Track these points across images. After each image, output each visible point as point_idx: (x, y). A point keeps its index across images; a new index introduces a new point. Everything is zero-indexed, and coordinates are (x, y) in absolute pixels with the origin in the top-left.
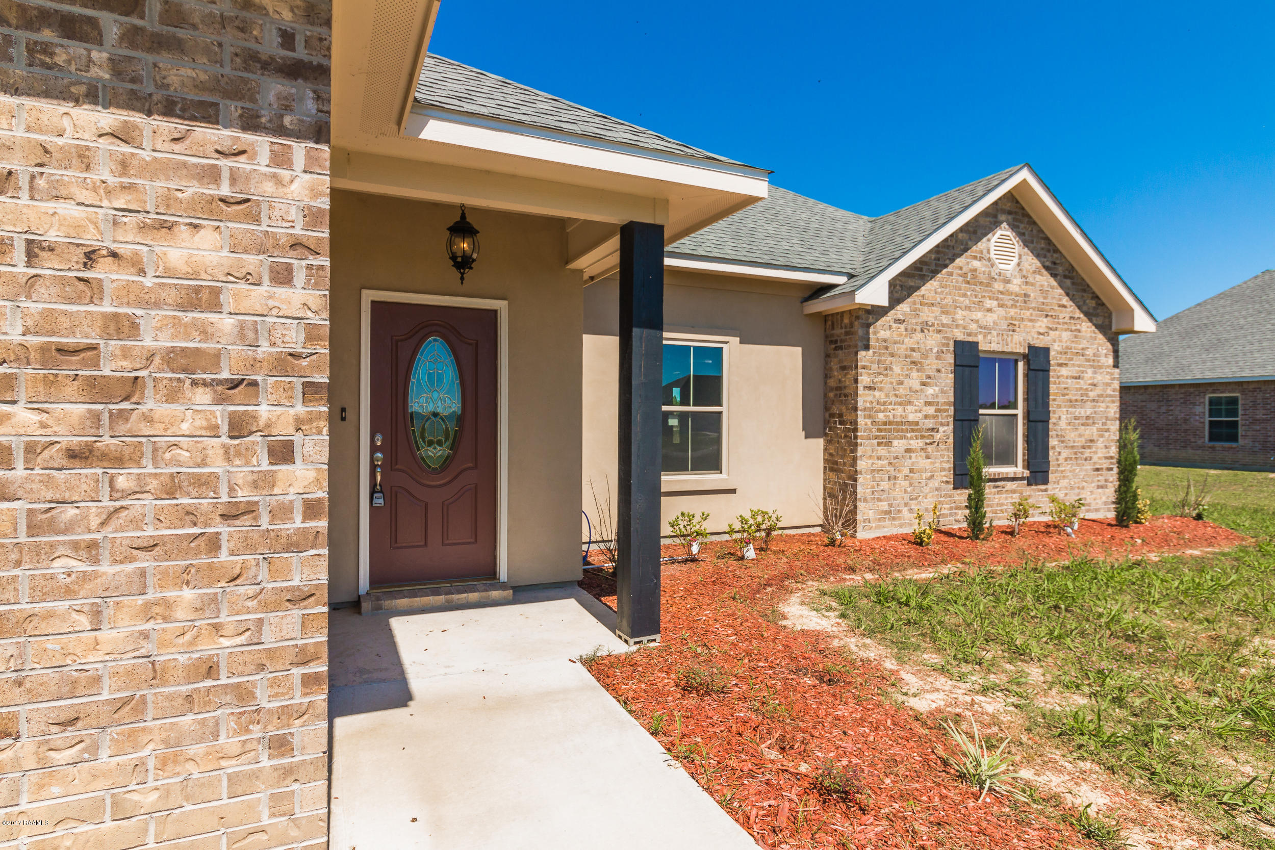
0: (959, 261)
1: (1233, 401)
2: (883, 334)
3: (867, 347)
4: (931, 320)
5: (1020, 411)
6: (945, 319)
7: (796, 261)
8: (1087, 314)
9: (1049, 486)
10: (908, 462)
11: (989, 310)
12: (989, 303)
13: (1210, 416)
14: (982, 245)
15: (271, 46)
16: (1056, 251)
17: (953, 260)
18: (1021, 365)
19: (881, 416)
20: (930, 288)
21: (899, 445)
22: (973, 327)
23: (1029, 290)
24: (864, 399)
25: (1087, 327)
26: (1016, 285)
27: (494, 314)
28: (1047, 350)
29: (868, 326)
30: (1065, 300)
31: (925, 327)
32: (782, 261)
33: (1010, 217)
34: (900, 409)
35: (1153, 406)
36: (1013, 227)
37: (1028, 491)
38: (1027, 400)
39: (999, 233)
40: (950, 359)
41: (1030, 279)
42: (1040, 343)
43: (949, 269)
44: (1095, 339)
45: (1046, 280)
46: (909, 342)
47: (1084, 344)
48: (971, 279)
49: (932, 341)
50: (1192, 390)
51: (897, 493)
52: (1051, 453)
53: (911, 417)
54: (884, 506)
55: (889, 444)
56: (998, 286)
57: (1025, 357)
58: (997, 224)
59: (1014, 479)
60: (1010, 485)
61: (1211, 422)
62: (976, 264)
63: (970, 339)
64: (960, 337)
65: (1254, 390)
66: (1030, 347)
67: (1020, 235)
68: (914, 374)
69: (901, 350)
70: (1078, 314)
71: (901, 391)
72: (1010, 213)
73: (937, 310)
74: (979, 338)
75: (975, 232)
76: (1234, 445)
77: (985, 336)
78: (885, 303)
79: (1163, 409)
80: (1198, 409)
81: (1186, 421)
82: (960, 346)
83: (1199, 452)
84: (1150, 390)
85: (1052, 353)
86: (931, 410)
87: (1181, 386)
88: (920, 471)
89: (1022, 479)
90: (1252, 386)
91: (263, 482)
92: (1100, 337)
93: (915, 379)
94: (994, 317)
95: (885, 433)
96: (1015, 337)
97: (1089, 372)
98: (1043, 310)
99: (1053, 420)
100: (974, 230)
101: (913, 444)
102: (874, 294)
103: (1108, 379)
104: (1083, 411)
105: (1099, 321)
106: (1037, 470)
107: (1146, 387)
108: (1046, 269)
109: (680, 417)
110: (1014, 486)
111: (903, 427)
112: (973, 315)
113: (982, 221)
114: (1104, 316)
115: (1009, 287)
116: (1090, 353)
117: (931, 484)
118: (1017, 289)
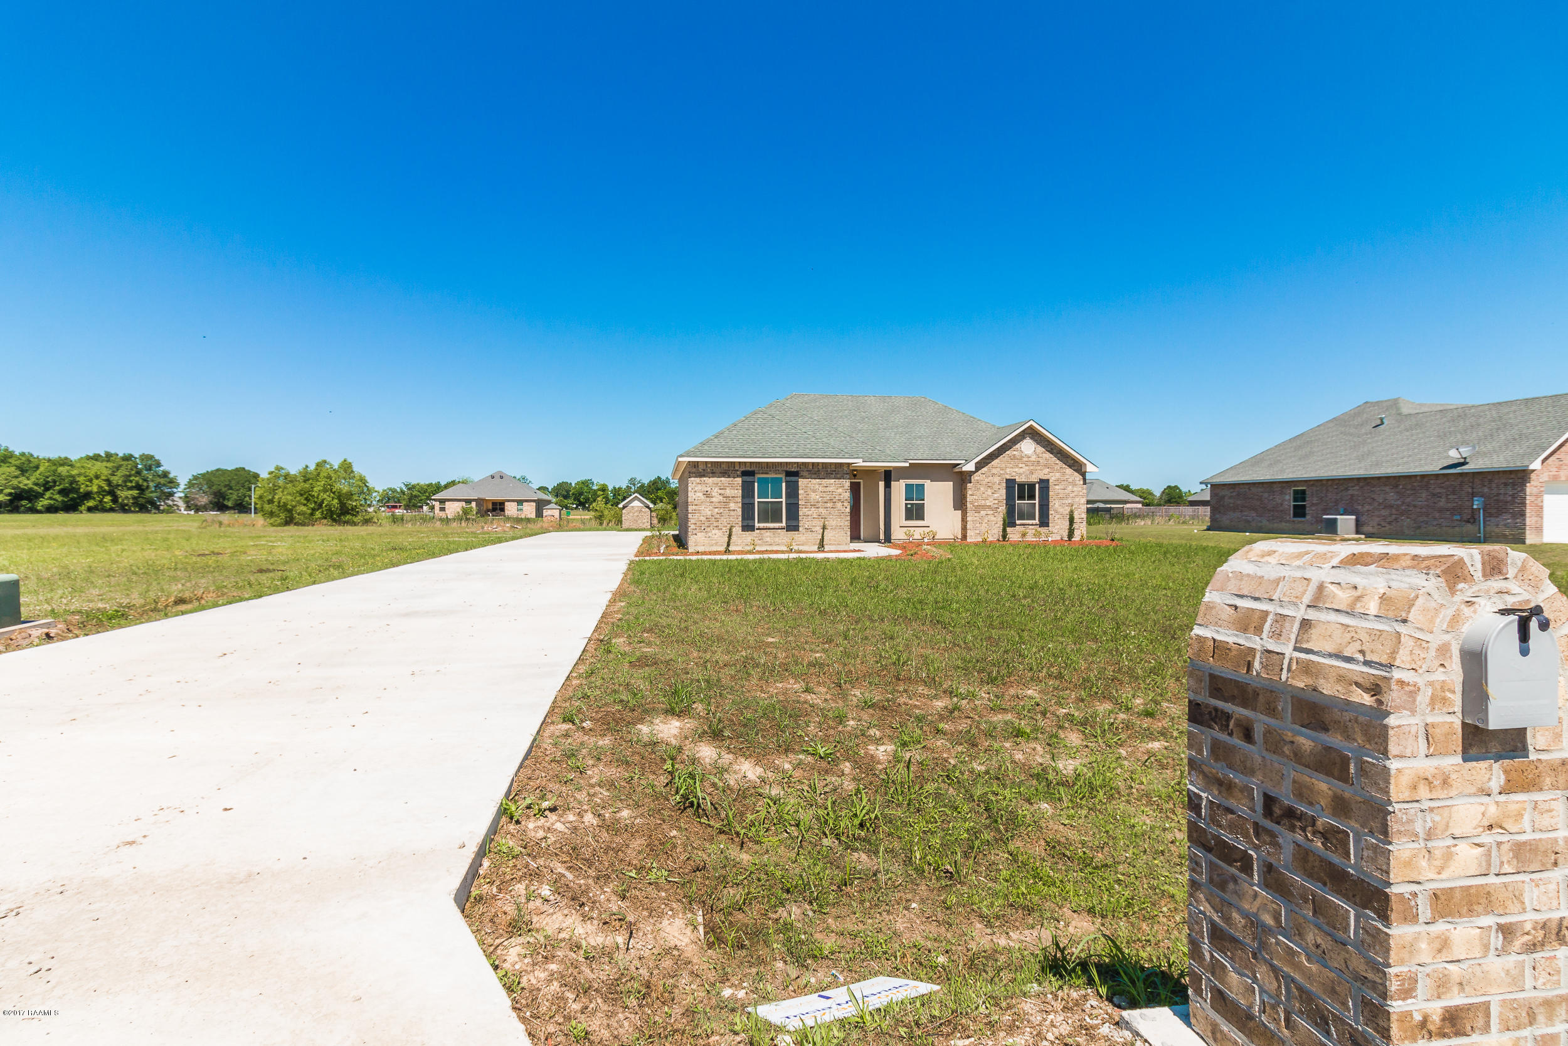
0: (1007, 452)
1: (1303, 492)
2: (976, 478)
3: (971, 483)
4: (996, 472)
5: (1037, 501)
6: (1002, 472)
7: (948, 457)
8: (1067, 466)
9: (1050, 528)
10: (986, 518)
11: (1021, 468)
12: (1020, 465)
13: (1294, 502)
14: (1018, 446)
15: (845, 472)
16: (1053, 444)
17: (1004, 453)
18: (1037, 485)
19: (976, 504)
20: (995, 462)
21: (983, 513)
22: (1014, 474)
23: (1040, 459)
24: (969, 498)
25: (1069, 471)
26: (1033, 458)
27: (860, 483)
28: (1048, 481)
29: (971, 476)
30: (1058, 462)
31: (993, 475)
32: (943, 457)
33: (1029, 436)
34: (983, 501)
35: (1266, 495)
36: (1031, 438)
37: (1039, 529)
38: (1039, 498)
39: (1025, 441)
40: (1004, 485)
41: (1040, 456)
42: (1045, 477)
43: (1003, 455)
44: (1073, 475)
45: (1048, 455)
46: (986, 480)
47: (1068, 477)
48: (1014, 457)
49: (997, 479)
50: (1284, 485)
51: (982, 528)
52: (1050, 516)
53: (989, 504)
54: (978, 532)
55: (980, 512)
56: (1025, 459)
57: (1038, 483)
58: (1024, 438)
59: (1032, 525)
60: (1030, 527)
61: (1294, 505)
62: (1015, 453)
63: (1013, 478)
64: (1008, 477)
65: (1313, 485)
66: (1040, 479)
67: (1035, 441)
68: (989, 490)
69: (984, 483)
70: (1064, 466)
71: (984, 496)
72: (1029, 434)
73: (999, 469)
74: (1017, 478)
76: (1303, 519)
77: (1021, 477)
78: (974, 469)
79: (1271, 498)
80: (1287, 497)
81: (1282, 504)
82: (1008, 481)
83: (1287, 524)
84: (1265, 485)
85: (1051, 481)
86: (996, 502)
87: (1280, 482)
88: (992, 521)
89: (1036, 525)
90: (1312, 483)
91: (844, 510)
92: (1076, 474)
93: (989, 492)
94: (1024, 470)
95: (978, 509)
96: (1033, 476)
97: (1070, 487)
98: (1047, 467)
99: (1051, 504)
100: (1014, 441)
101: (989, 512)
102: (971, 467)
103: (1080, 489)
104: (1067, 502)
105: (1076, 468)
106: (1044, 522)
107: (1263, 483)
108: (1048, 451)
109: (912, 504)
110: (1033, 527)
111: (984, 507)
112: (1014, 470)
113: (1017, 438)
114: (1077, 466)
115: (1030, 459)
116: (1070, 480)
117: (995, 525)
118: (1034, 460)
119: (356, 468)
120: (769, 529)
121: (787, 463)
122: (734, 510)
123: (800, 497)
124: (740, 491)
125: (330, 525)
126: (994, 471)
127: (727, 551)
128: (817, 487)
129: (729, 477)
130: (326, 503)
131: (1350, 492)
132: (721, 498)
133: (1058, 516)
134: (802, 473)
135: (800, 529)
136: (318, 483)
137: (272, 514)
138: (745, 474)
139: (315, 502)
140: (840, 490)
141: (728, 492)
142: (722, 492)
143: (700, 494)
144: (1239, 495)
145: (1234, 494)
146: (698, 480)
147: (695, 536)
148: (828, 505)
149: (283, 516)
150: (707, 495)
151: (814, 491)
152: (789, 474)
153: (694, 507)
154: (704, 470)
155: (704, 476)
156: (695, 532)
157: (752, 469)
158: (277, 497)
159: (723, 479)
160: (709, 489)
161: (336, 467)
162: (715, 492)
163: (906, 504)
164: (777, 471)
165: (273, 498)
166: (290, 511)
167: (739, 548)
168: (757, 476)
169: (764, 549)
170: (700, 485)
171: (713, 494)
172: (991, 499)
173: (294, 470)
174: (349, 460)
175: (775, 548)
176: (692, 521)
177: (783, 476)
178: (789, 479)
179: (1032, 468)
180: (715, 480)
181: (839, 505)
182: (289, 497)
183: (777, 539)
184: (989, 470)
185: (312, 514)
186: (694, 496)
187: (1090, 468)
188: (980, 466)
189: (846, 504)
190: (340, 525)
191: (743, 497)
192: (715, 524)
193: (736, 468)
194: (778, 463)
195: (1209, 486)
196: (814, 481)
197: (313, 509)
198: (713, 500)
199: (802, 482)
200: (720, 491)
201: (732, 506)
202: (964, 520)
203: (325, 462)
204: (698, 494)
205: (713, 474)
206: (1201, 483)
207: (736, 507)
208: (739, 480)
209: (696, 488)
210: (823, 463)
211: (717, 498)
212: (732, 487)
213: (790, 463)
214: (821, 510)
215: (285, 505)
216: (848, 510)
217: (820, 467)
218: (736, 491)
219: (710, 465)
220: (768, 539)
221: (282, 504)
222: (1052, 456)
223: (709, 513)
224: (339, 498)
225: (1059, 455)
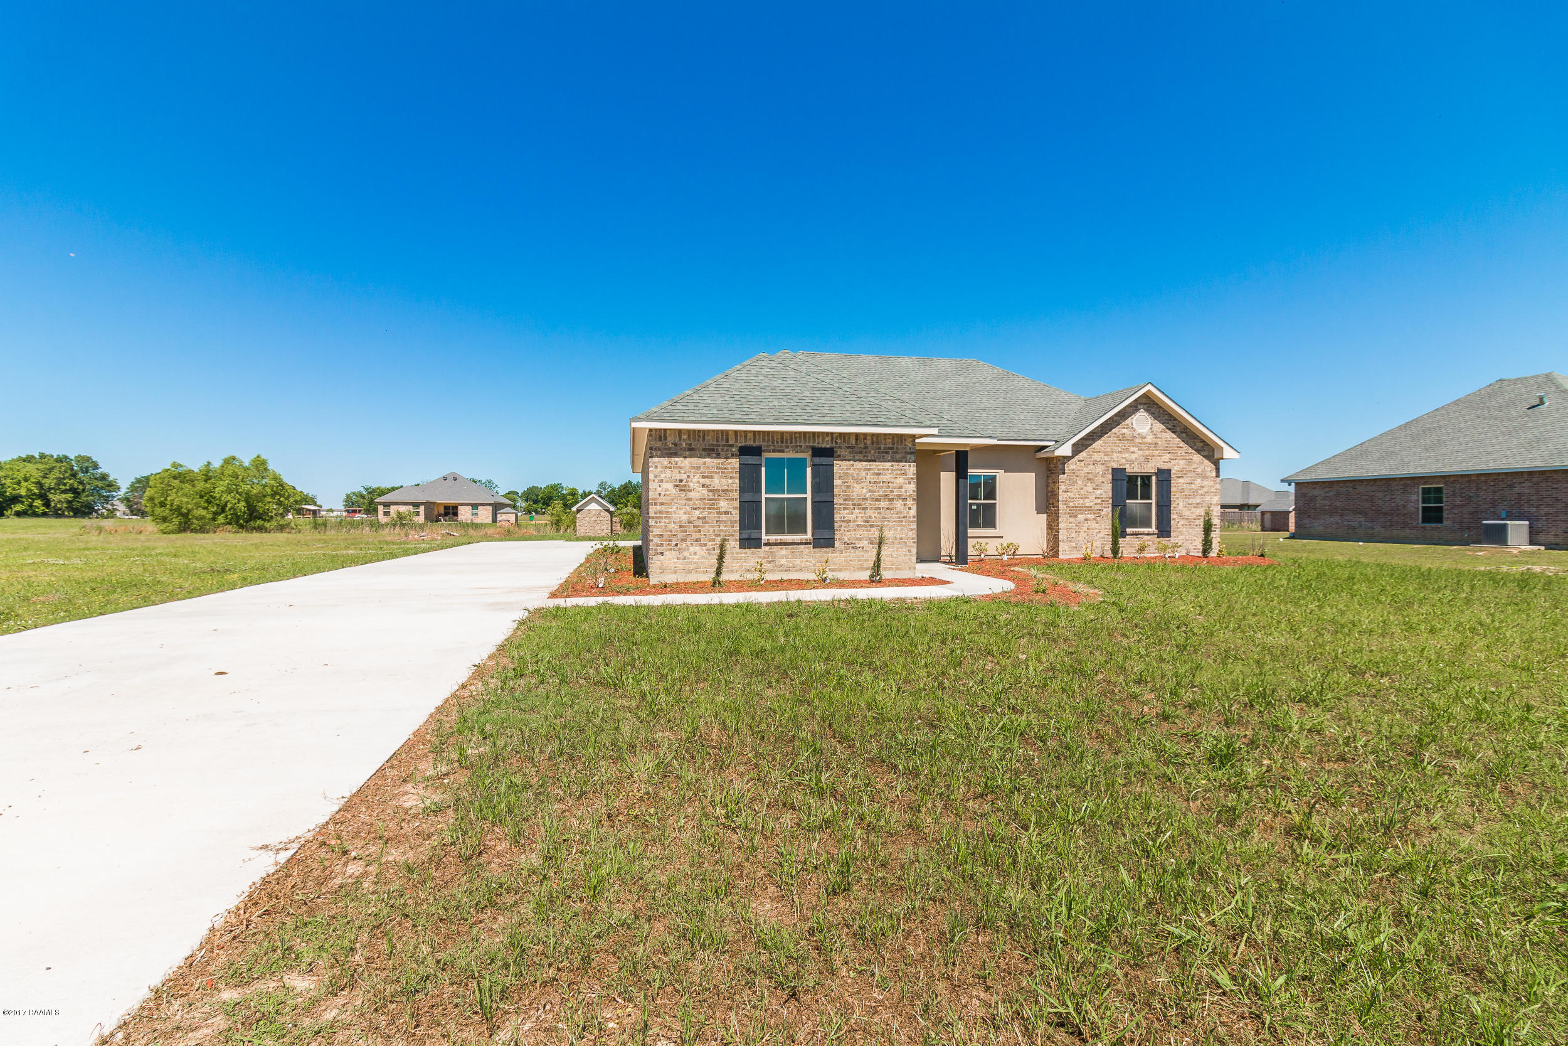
0: (1114, 430)
1: (1439, 490)
2: (1072, 467)
3: (1064, 473)
4: (1098, 459)
5: (1153, 501)
6: (1106, 458)
7: (1030, 436)
8: (1196, 450)
9: (1172, 539)
10: (1086, 525)
11: (1133, 452)
12: (1132, 449)
13: (1423, 503)
14: (1128, 421)
15: (908, 450)
16: (1175, 419)
17: (1110, 430)
18: (1154, 479)
19: (1071, 504)
20: (1098, 444)
21: (1081, 517)
22: (1123, 461)
23: (1158, 441)
24: (1062, 497)
25: (1197, 457)
26: (1150, 439)
28: (1169, 471)
29: (1063, 464)
30: (1182, 444)
31: (1095, 463)
32: (1023, 437)
33: (1145, 406)
34: (1081, 501)
35: (1380, 495)
36: (1147, 411)
37: (1160, 541)
38: (1157, 495)
39: (1138, 414)
40: (1110, 477)
41: (1159, 435)
42: (1165, 467)
43: (1109, 434)
44: (1203, 463)
45: (1169, 435)
46: (1086, 470)
47: (1195, 466)
48: (1122, 438)
49: (1099, 469)
50: (1409, 482)
51: (1081, 539)
52: (1172, 522)
53: (1088, 504)
54: (1074, 544)
55: (1076, 516)
56: (1138, 440)
57: (1156, 474)
58: (1137, 410)
59: (1148, 534)
60: (1145, 537)
61: (1423, 507)
62: (1125, 431)
63: (1122, 467)
64: (1115, 466)
65: (1453, 482)
66: (1158, 469)
67: (1152, 414)
68: (1089, 484)
69: (1082, 474)
70: (1191, 450)
71: (1082, 492)
72: (1145, 404)
73: (1102, 455)
74: (1127, 466)
76: (1439, 525)
77: (1131, 465)
78: (1070, 454)
79: (1388, 498)
80: (1414, 497)
81: (1404, 506)
82: (1115, 471)
83: (1414, 531)
84: (1378, 483)
85: (1173, 472)
86: (1099, 501)
87: (1401, 479)
88: (1093, 529)
89: (1154, 534)
90: (1452, 479)
91: (908, 513)
92: (1206, 461)
93: (1090, 487)
94: (1136, 455)
95: (1074, 511)
96: (1150, 465)
97: (1199, 480)
98: (1167, 450)
99: (1173, 505)
100: (1123, 415)
101: (1089, 516)
102: (1065, 450)
103: (1212, 483)
104: (1194, 501)
105: (1206, 453)
106: (1164, 530)
107: (1375, 480)
108: (1169, 429)
109: (977, 504)
110: (1148, 537)
111: (1083, 509)
112: (1123, 456)
113: (1128, 410)
114: (1208, 451)
115: (1145, 440)
116: (1199, 470)
117: (1099, 535)
118: (1150, 441)
119: (271, 466)
120: (785, 544)
121: (814, 433)
122: (726, 513)
123: (836, 491)
124: (737, 481)
125: (235, 532)
127: (717, 584)
128: (863, 474)
129: (718, 456)
130: (229, 505)
131: (1517, 490)
132: (705, 491)
133: (1182, 522)
134: (838, 452)
135: (837, 544)
136: (221, 483)
137: (164, 519)
138: (744, 451)
139: (218, 505)
140: (900, 480)
141: (717, 482)
142: (707, 481)
143: (670, 486)
144: (1338, 495)
145: (1331, 494)
146: (665, 461)
147: (660, 556)
148: (882, 504)
149: (176, 521)
150: (681, 486)
151: (859, 481)
152: (817, 452)
153: (659, 508)
154: (676, 445)
155: (675, 455)
156: (660, 550)
157: (757, 444)
158: (169, 498)
159: (707, 460)
160: (684, 477)
161: (247, 464)
162: (695, 481)
164: (798, 449)
165: (166, 500)
166: (186, 515)
167: (735, 577)
168: (766, 455)
169: (776, 576)
170: (668, 471)
171: (691, 485)
172: (1093, 498)
173: (195, 465)
174: (263, 457)
175: (794, 576)
176: (656, 531)
177: (807, 456)
178: (817, 460)
179: (1147, 452)
180: (695, 461)
181: (899, 504)
182: (185, 499)
183: (798, 562)
184: (1090, 456)
185: (214, 519)
186: (659, 489)
187: (1228, 453)
188: (1078, 448)
189: (910, 503)
190: (247, 531)
191: (742, 490)
192: (695, 536)
193: (731, 442)
194: (800, 433)
195: (1293, 484)
196: (858, 465)
197: (215, 514)
198: (692, 495)
199: (839, 467)
200: (702, 481)
201: (723, 505)
202: (1053, 528)
203: (234, 458)
204: (665, 485)
205: (691, 451)
206: (1282, 481)
207: (730, 506)
208: (735, 462)
209: (663, 476)
210: (873, 435)
211: (698, 493)
212: (724, 475)
213: (819, 433)
214: (870, 513)
215: (179, 508)
216: (913, 512)
217: (869, 442)
218: (730, 481)
219: (685, 437)
220: (783, 561)
221: (175, 507)
222: (1174, 436)
223: (684, 518)
224: (246, 501)
225: (1184, 435)
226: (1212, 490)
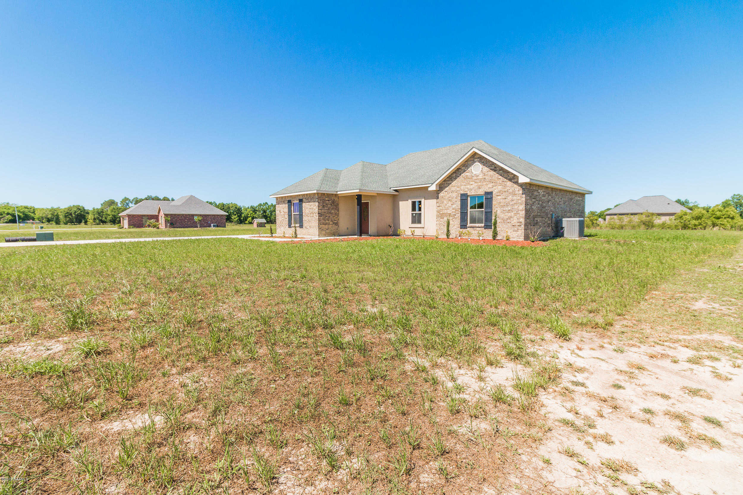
0: (462, 175)
2: (441, 195)
3: (438, 198)
5: (484, 209)
6: (458, 189)
8: (509, 179)
9: (493, 230)
11: (472, 185)
12: (471, 183)
14: (469, 169)
17: (460, 175)
18: (484, 198)
19: (441, 212)
20: (454, 183)
21: (446, 218)
22: (466, 190)
23: (485, 177)
25: (509, 184)
26: (481, 176)
27: (369, 202)
28: (491, 193)
29: (439, 194)
30: (500, 177)
31: (452, 192)
33: (479, 160)
34: (446, 211)
36: (479, 162)
37: (484, 231)
38: (485, 206)
39: (475, 164)
40: (460, 198)
41: (486, 174)
42: (489, 190)
44: (513, 186)
45: (492, 173)
46: (448, 196)
47: (509, 188)
48: (467, 178)
49: (454, 195)
51: (445, 229)
52: (493, 221)
53: (449, 212)
54: (442, 232)
55: (443, 218)
56: (474, 178)
57: (484, 195)
58: (475, 162)
59: (479, 227)
60: (478, 229)
62: (467, 174)
63: (465, 193)
64: (462, 192)
66: (485, 192)
67: (483, 163)
68: (450, 203)
69: (446, 198)
70: (505, 180)
71: (446, 207)
72: (478, 158)
73: (456, 187)
74: (468, 192)
75: (467, 166)
77: (470, 191)
82: (462, 195)
85: (494, 193)
86: (454, 210)
88: (451, 224)
89: (484, 227)
92: (515, 186)
94: (474, 186)
95: (442, 216)
96: (481, 190)
97: (510, 197)
98: (491, 181)
99: (493, 211)
101: (449, 218)
102: (433, 188)
103: (519, 198)
104: (507, 209)
105: (514, 181)
106: (488, 225)
108: (493, 169)
110: (479, 229)
111: (446, 215)
112: (467, 187)
113: (466, 162)
114: (516, 179)
115: (479, 177)
116: (511, 191)
117: (454, 227)
118: (481, 177)
122: (286, 218)
123: (303, 211)
124: (288, 210)
126: (453, 189)
129: (285, 203)
132: (283, 213)
133: (499, 221)
134: (304, 200)
135: (304, 227)
138: (288, 202)
140: (315, 207)
141: (285, 210)
146: (278, 205)
148: (311, 215)
151: (307, 208)
152: (300, 200)
153: (277, 217)
154: (279, 201)
156: (278, 228)
157: (290, 199)
163: (412, 214)
164: (297, 200)
168: (293, 202)
171: (281, 211)
172: (451, 209)
176: (277, 223)
178: (300, 203)
179: (479, 184)
180: (282, 205)
181: (315, 214)
184: (450, 189)
193: (287, 199)
194: (297, 195)
196: (307, 203)
199: (304, 204)
204: (278, 212)
208: (287, 205)
209: (278, 209)
213: (300, 195)
214: (309, 218)
216: (317, 217)
217: (309, 196)
222: (495, 173)
223: (281, 220)
225: (501, 172)
226: (519, 202)
